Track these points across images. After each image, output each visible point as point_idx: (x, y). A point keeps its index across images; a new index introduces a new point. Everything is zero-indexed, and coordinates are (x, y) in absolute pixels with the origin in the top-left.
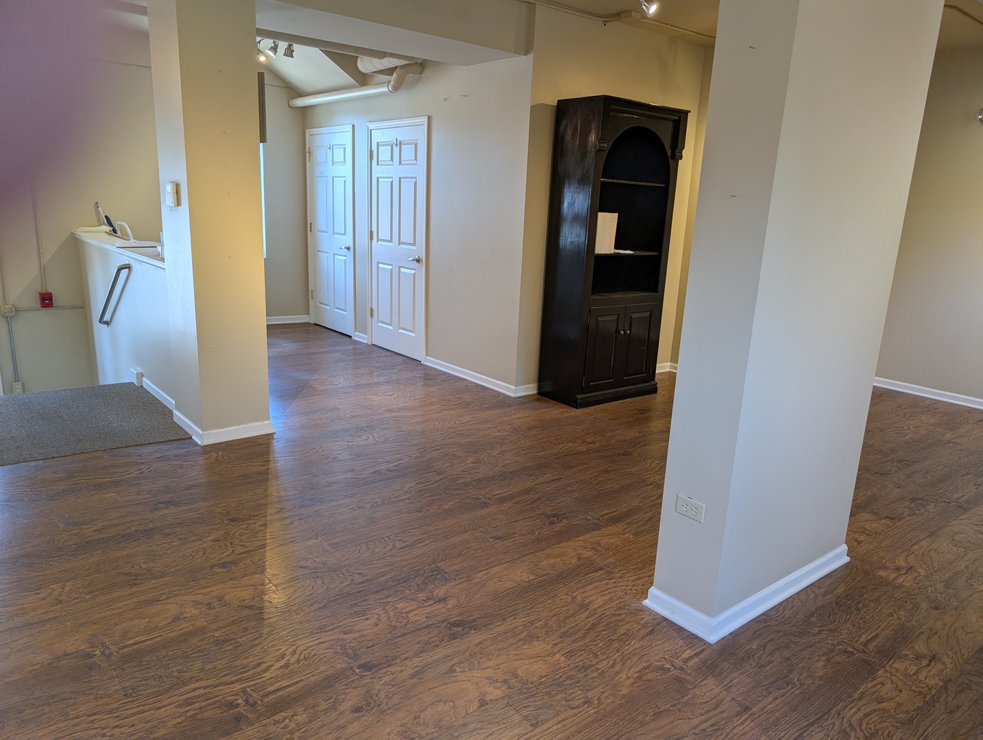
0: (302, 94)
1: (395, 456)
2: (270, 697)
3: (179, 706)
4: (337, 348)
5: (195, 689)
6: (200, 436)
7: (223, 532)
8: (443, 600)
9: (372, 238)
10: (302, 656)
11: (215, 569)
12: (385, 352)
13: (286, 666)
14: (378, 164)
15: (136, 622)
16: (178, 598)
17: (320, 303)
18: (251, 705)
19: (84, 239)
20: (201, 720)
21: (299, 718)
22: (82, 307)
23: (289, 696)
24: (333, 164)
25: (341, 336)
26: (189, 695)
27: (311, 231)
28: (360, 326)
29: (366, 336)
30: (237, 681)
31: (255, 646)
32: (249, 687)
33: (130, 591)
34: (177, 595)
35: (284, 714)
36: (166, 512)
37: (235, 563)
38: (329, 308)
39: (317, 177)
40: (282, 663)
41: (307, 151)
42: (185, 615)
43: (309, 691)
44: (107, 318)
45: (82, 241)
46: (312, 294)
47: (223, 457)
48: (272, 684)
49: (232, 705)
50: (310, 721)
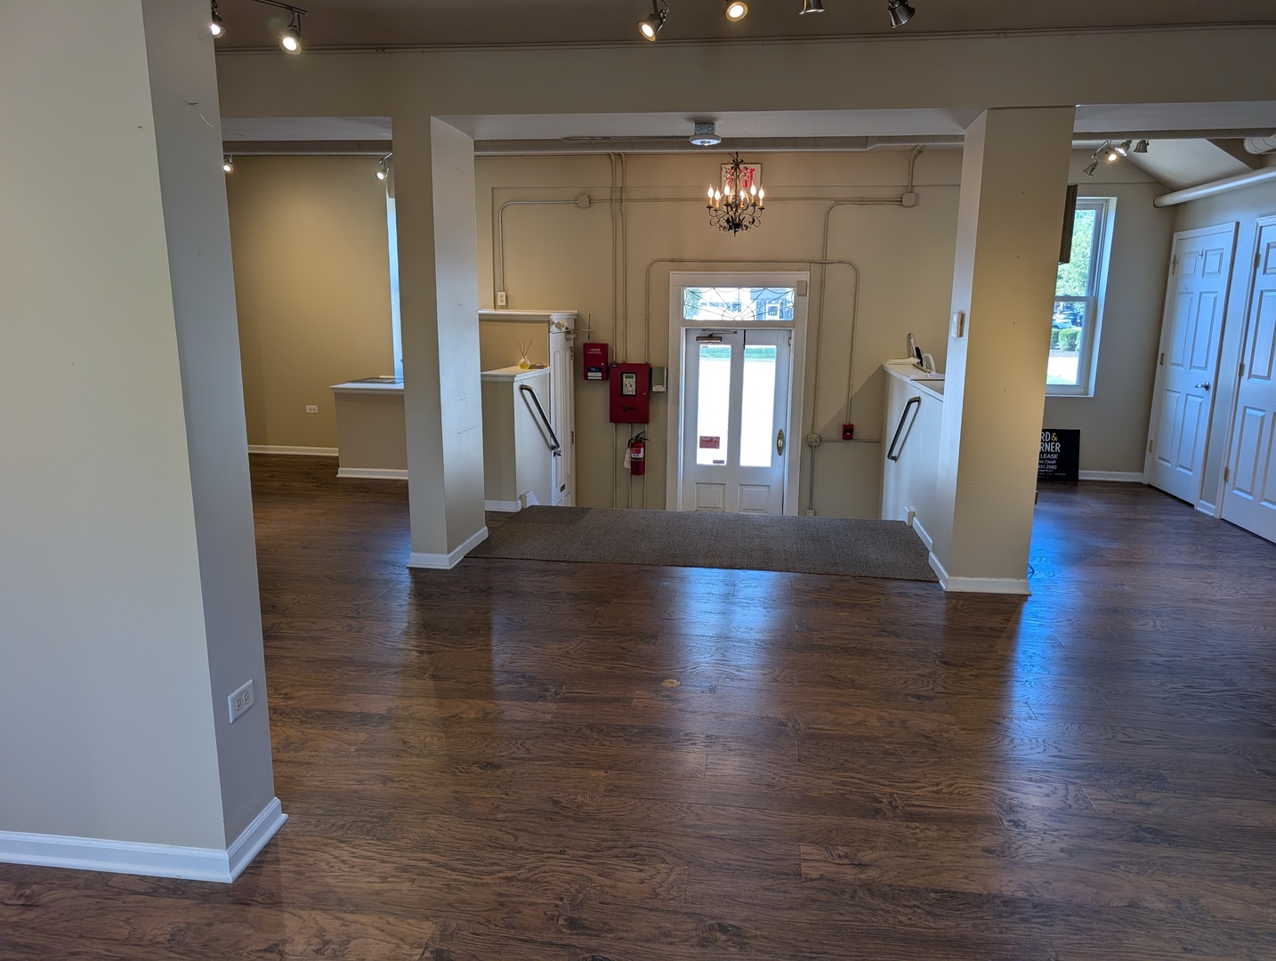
0: (1173, 188)
1: (1172, 651)
2: (911, 808)
3: (834, 783)
4: (1164, 517)
5: (852, 777)
6: (946, 582)
7: (931, 670)
8: (1148, 804)
9: (1241, 373)
10: (957, 791)
11: (909, 698)
12: (1237, 530)
13: (937, 792)
14: (1265, 272)
15: (827, 714)
16: (866, 709)
17: (1160, 458)
18: (892, 806)
19: (890, 372)
20: (847, 799)
21: (930, 833)
22: (880, 442)
23: (928, 814)
24: (1203, 276)
25: (1178, 503)
26: (846, 780)
27: (1161, 363)
28: (1208, 493)
29: (1214, 507)
30: (889, 786)
31: (917, 767)
32: (897, 794)
33: (830, 691)
34: (867, 706)
35: (918, 825)
36: (886, 639)
37: (931, 699)
38: (1169, 465)
39: (1180, 293)
40: (935, 789)
41: (1172, 260)
42: (867, 723)
43: (951, 819)
44: (895, 453)
45: (889, 374)
46: (1151, 446)
47: (962, 605)
48: (917, 800)
49: (877, 800)
50: (939, 839)
